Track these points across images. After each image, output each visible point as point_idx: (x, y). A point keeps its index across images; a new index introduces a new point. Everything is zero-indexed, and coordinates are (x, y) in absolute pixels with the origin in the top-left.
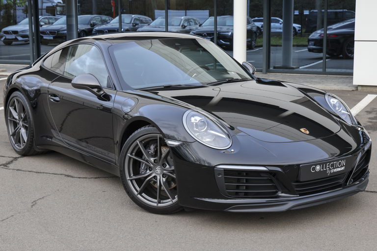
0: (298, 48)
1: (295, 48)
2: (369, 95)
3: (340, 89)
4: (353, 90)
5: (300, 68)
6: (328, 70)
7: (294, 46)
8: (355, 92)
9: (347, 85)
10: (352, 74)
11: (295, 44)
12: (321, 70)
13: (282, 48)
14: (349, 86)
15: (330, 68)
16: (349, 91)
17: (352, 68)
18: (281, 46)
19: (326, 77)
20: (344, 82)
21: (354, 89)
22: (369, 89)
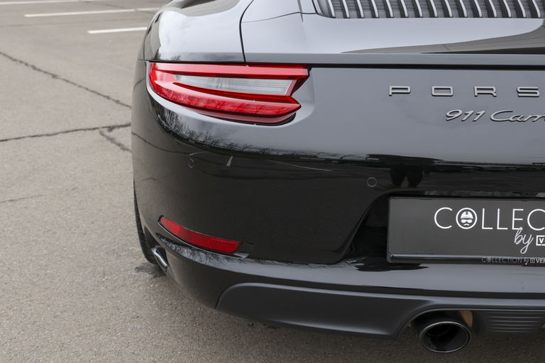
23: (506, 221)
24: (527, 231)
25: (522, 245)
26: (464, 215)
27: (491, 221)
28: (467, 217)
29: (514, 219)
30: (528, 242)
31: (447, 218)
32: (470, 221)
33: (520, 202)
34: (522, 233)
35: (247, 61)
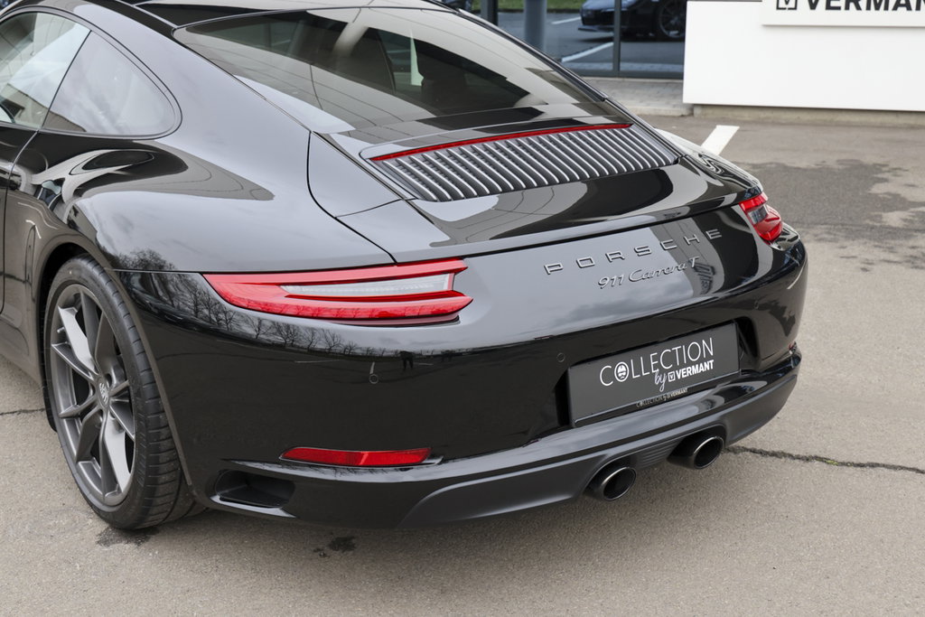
0: (559, 15)
1: (553, 15)
2: (720, 128)
3: (653, 113)
4: (682, 116)
5: (564, 60)
6: (624, 66)
7: (550, 11)
8: (688, 120)
9: (668, 103)
10: (680, 76)
11: (552, 7)
12: (608, 66)
13: (523, 16)
14: (674, 106)
15: (629, 60)
16: (674, 117)
17: (681, 61)
18: (521, 11)
19: (619, 82)
20: (662, 96)
21: (684, 112)
22: (718, 112)
23: (648, 368)
24: (663, 372)
25: (660, 384)
26: (620, 370)
27: (638, 371)
28: (622, 370)
29: (652, 363)
30: (664, 381)
31: (609, 375)
32: (624, 374)
33: (653, 347)
34: (659, 375)
35: (398, 261)
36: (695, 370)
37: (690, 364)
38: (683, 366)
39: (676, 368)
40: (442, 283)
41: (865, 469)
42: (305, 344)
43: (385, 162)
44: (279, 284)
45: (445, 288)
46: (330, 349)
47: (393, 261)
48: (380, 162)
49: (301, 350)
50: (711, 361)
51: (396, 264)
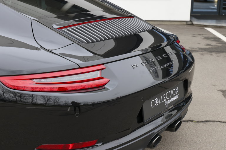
26: (156, 101)
29: (164, 98)
30: (167, 103)
32: (157, 102)
33: (164, 92)
34: (166, 101)
35: (81, 67)
36: (174, 98)
37: (173, 96)
38: (172, 97)
39: (170, 99)
40: (98, 74)
41: (205, 123)
42: (30, 101)
43: (62, 29)
44: (31, 79)
45: (99, 76)
46: (46, 103)
47: (79, 67)
48: (61, 29)
49: (27, 104)
50: (178, 95)
51: (80, 68)
